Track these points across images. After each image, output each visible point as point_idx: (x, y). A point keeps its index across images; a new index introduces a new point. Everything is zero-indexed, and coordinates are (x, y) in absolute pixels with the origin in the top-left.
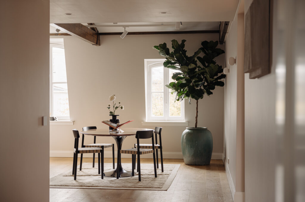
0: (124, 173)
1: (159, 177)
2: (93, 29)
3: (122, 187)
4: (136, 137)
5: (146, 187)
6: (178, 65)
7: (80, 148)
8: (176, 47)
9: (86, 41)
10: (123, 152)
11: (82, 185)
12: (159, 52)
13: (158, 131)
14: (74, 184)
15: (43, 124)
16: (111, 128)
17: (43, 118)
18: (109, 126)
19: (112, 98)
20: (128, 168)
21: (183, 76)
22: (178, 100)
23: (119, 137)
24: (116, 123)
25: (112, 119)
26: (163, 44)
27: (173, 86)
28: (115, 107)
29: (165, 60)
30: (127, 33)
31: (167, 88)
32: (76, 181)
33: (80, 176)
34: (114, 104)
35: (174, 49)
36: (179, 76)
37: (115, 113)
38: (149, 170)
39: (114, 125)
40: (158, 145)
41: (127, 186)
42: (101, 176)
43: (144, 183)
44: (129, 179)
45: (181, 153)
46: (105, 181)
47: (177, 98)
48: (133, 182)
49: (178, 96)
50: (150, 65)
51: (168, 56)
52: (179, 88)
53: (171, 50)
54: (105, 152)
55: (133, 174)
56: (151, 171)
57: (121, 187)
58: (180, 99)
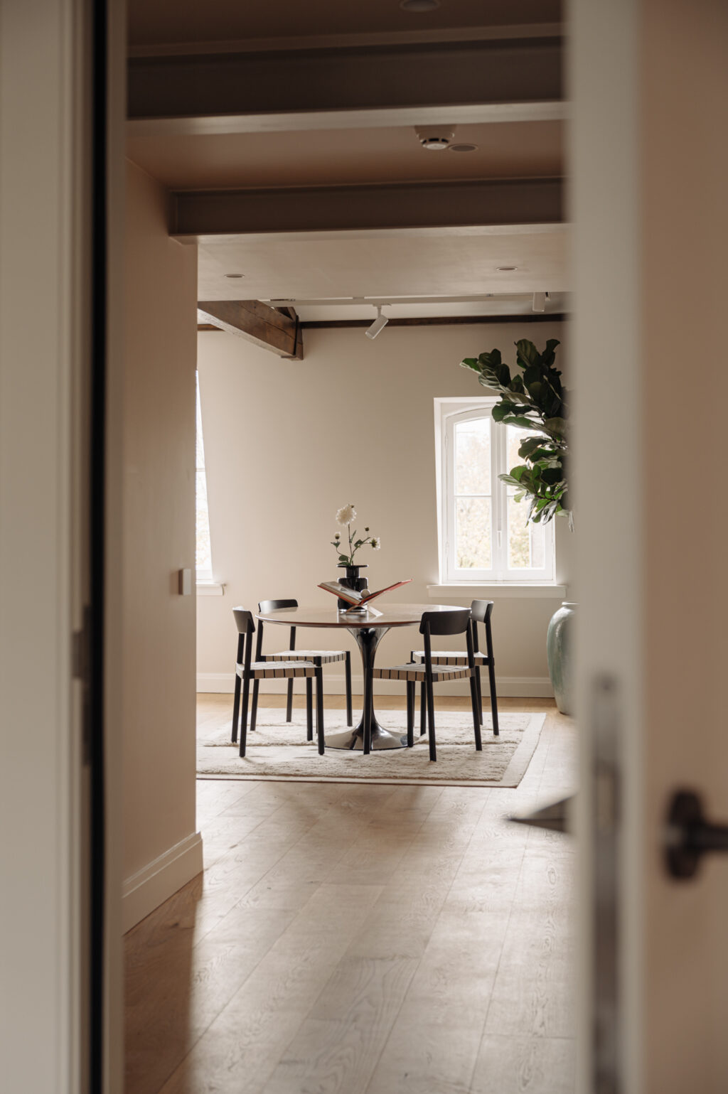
0: (382, 737)
1: (489, 750)
2: (284, 311)
3: (385, 777)
4: (423, 630)
5: (454, 777)
6: (536, 414)
7: (255, 666)
8: (530, 362)
9: (264, 348)
10: (382, 674)
11: (266, 771)
12: (480, 377)
13: (482, 612)
14: (241, 768)
15: (180, 592)
16: (344, 604)
17: (180, 573)
18: (337, 598)
19: (345, 516)
20: (391, 725)
21: (551, 447)
22: (537, 519)
23: (367, 630)
24: (358, 590)
25: (345, 576)
26: (490, 352)
27: (521, 476)
28: (354, 541)
29: (497, 399)
30: (387, 321)
31: (503, 483)
32: (246, 760)
33: (254, 745)
34: (351, 534)
35: (525, 366)
36: (540, 448)
37: (353, 559)
38: (454, 729)
39: (355, 596)
40: (481, 655)
41: (398, 775)
42: (317, 747)
43: (445, 767)
44: (400, 754)
45: (548, 680)
46: (332, 761)
47: (534, 514)
48: (413, 765)
49: (536, 508)
50: (449, 415)
51: (505, 390)
52: (541, 484)
53: (516, 371)
54: (326, 678)
55: (410, 741)
56: (461, 732)
57: (380, 778)
58: (543, 517)
